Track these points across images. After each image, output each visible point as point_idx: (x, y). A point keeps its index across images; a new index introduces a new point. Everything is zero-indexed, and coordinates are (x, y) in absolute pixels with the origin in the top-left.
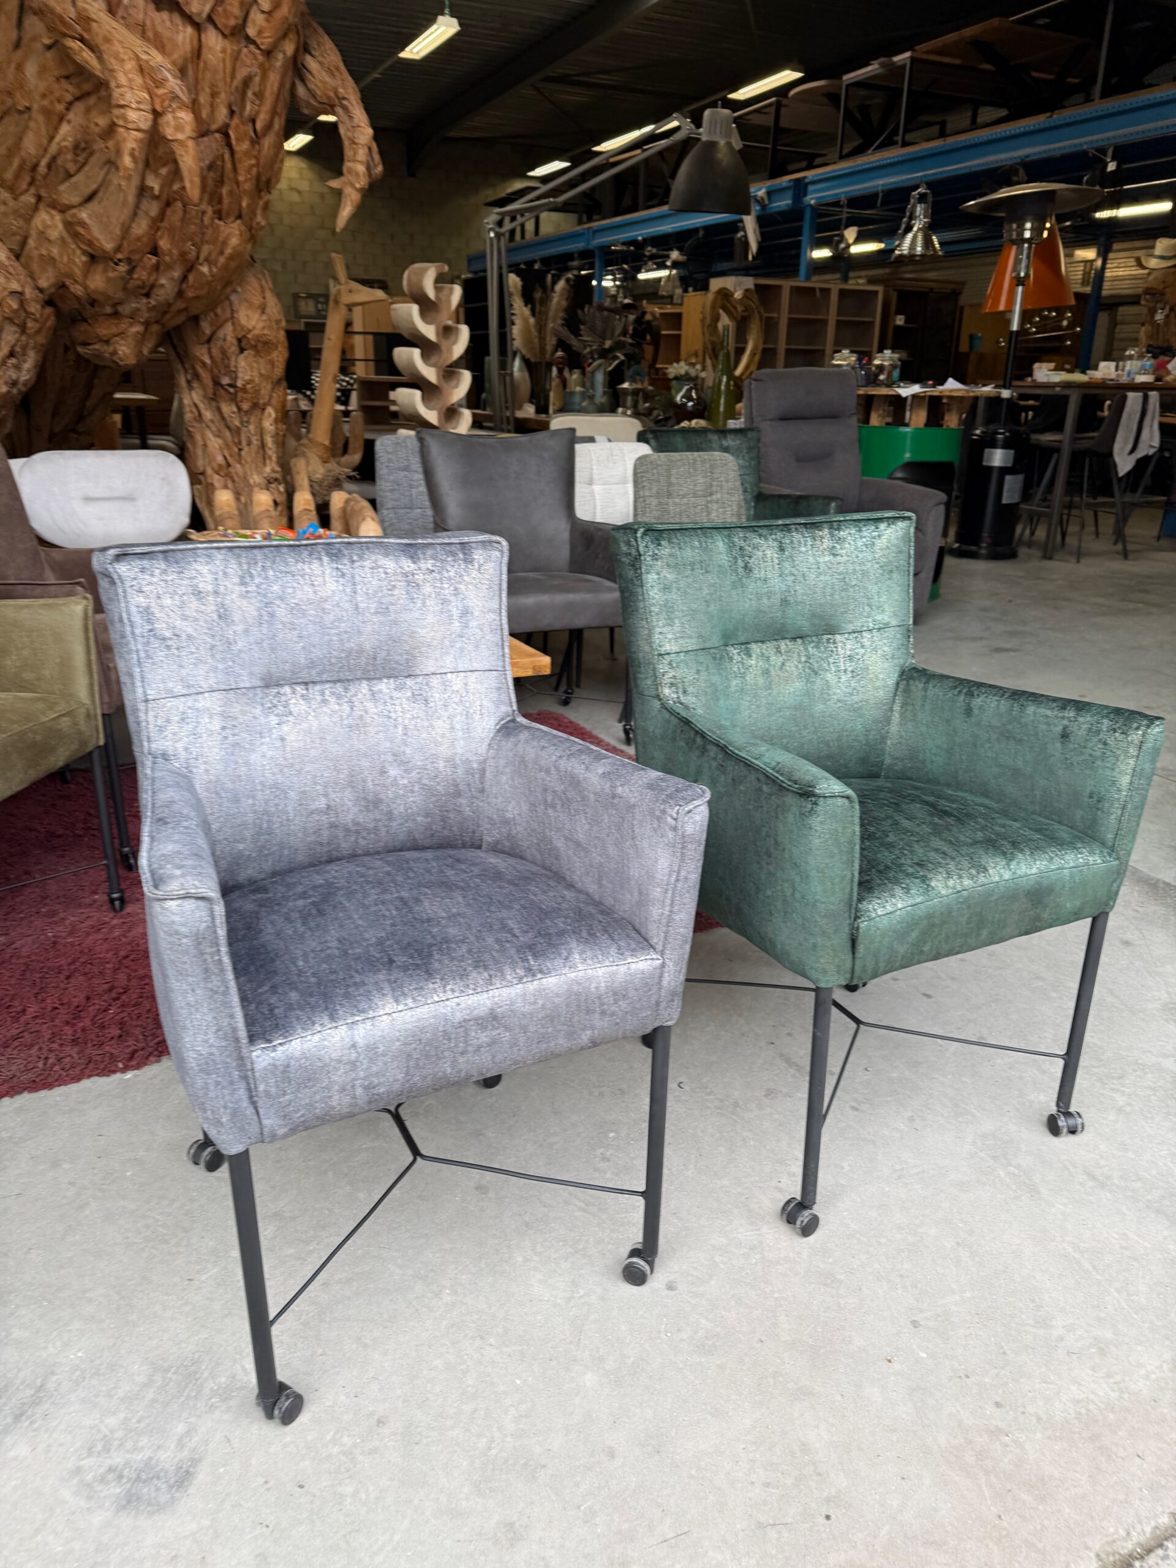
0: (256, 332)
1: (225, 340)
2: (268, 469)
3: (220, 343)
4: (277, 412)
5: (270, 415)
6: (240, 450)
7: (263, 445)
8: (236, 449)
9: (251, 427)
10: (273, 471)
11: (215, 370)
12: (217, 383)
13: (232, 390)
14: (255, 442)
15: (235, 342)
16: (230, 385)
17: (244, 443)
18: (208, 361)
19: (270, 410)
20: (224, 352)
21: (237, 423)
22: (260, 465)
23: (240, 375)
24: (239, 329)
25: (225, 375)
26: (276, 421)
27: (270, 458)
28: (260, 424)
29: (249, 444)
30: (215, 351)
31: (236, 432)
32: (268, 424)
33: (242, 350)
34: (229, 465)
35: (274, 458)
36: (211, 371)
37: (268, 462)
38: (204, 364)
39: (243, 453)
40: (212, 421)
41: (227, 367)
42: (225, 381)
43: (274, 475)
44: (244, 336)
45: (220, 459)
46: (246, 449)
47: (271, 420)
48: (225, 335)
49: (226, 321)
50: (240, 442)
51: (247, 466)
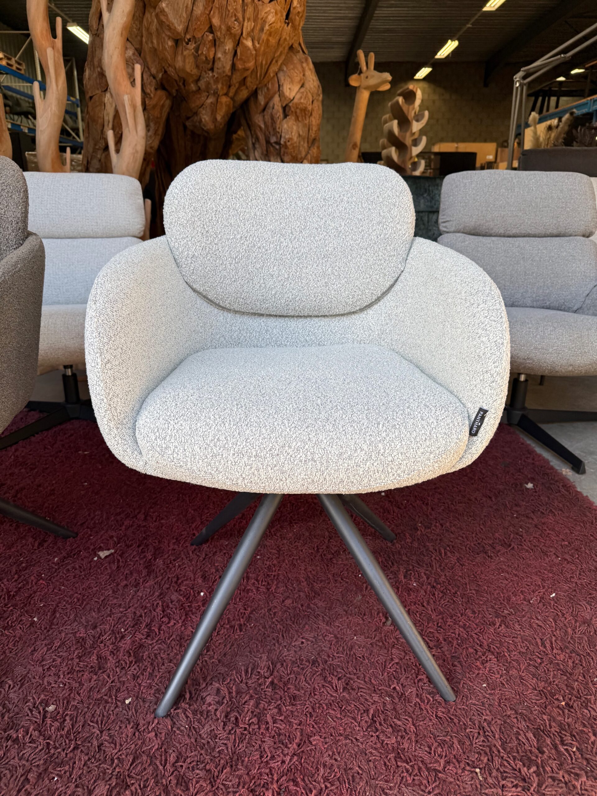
0: (296, 100)
1: (273, 108)
3: (270, 111)
11: (267, 133)
12: (268, 142)
13: (277, 147)
15: (281, 110)
16: (276, 143)
18: (263, 126)
20: (272, 118)
23: (283, 135)
24: (283, 99)
25: (273, 135)
30: (266, 117)
33: (286, 116)
36: (265, 134)
38: (260, 128)
41: (274, 129)
42: (273, 140)
44: (287, 105)
48: (274, 104)
49: (275, 93)
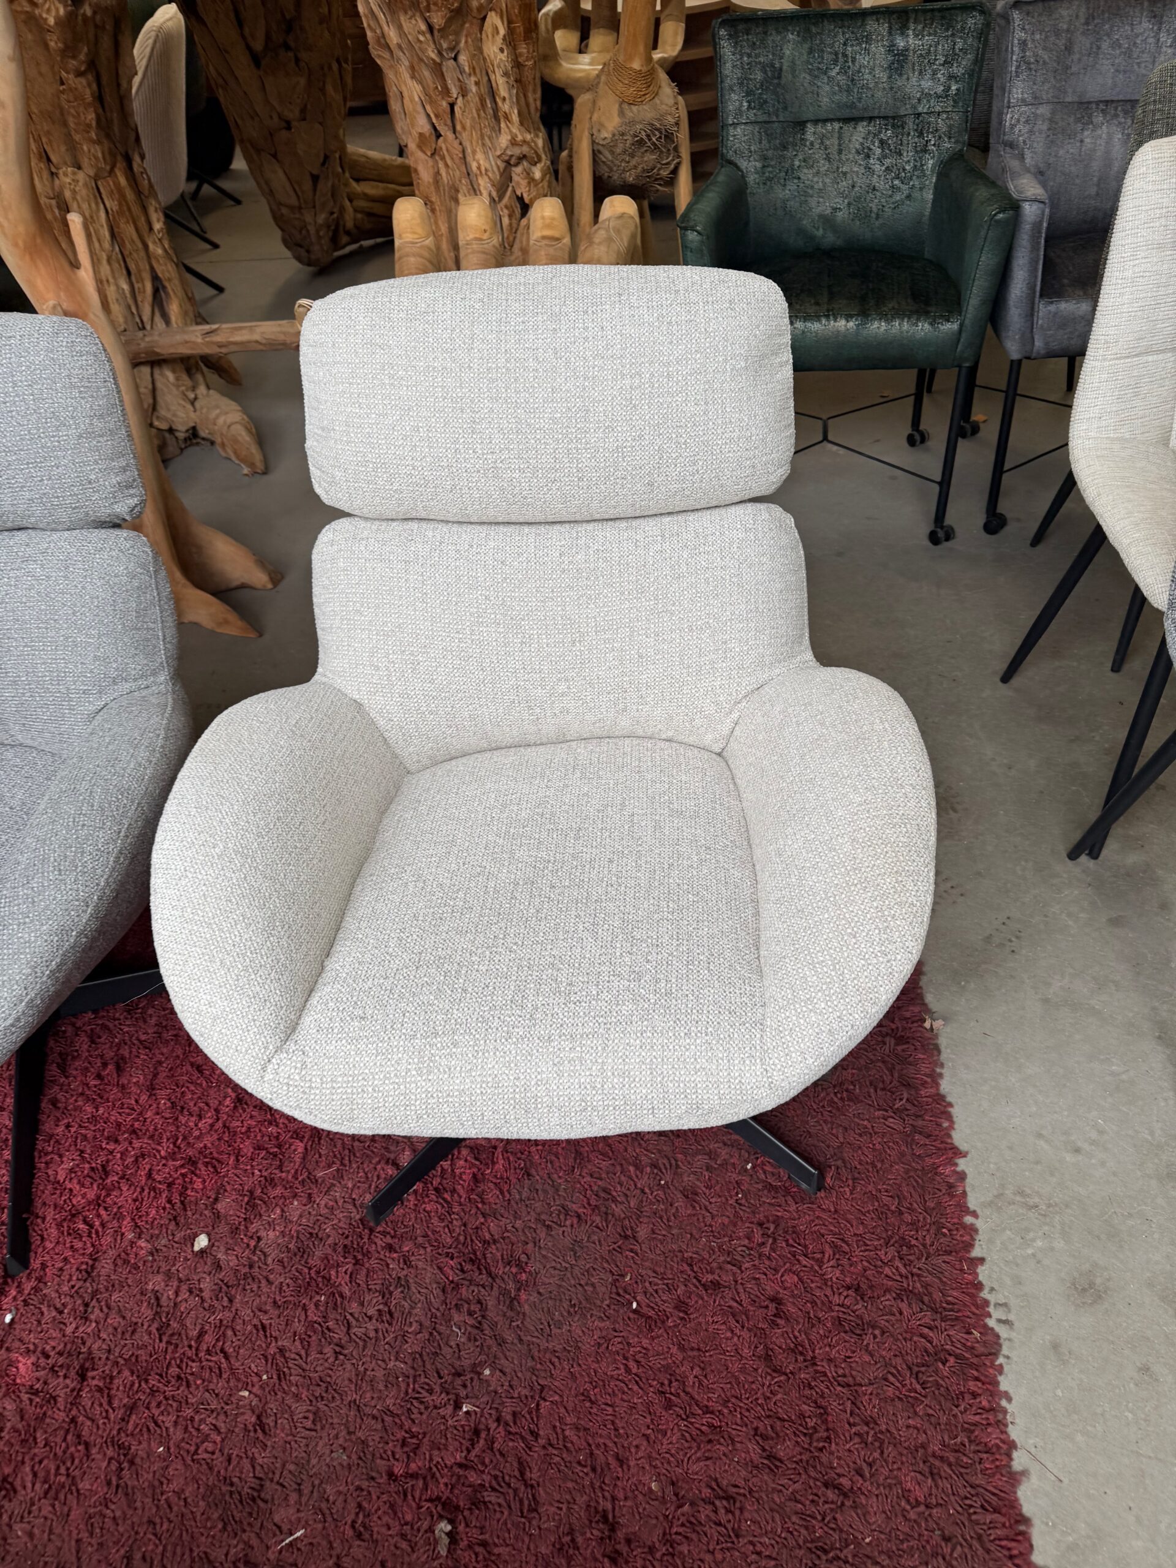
2: (504, 140)
4: (510, 22)
5: (498, 33)
6: (452, 106)
7: (493, 93)
8: (444, 104)
9: (462, 58)
10: (513, 142)
14: (474, 89)
17: (454, 92)
19: (494, 19)
21: (433, 56)
22: (487, 131)
26: (510, 41)
27: (507, 117)
28: (480, 50)
29: (464, 92)
31: (437, 69)
32: (495, 50)
34: (439, 135)
35: (515, 117)
37: (503, 125)
39: (457, 109)
40: (400, 47)
43: (517, 151)
45: (422, 125)
46: (460, 101)
47: (499, 39)
50: (446, 91)
51: (465, 136)
